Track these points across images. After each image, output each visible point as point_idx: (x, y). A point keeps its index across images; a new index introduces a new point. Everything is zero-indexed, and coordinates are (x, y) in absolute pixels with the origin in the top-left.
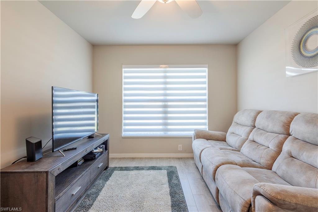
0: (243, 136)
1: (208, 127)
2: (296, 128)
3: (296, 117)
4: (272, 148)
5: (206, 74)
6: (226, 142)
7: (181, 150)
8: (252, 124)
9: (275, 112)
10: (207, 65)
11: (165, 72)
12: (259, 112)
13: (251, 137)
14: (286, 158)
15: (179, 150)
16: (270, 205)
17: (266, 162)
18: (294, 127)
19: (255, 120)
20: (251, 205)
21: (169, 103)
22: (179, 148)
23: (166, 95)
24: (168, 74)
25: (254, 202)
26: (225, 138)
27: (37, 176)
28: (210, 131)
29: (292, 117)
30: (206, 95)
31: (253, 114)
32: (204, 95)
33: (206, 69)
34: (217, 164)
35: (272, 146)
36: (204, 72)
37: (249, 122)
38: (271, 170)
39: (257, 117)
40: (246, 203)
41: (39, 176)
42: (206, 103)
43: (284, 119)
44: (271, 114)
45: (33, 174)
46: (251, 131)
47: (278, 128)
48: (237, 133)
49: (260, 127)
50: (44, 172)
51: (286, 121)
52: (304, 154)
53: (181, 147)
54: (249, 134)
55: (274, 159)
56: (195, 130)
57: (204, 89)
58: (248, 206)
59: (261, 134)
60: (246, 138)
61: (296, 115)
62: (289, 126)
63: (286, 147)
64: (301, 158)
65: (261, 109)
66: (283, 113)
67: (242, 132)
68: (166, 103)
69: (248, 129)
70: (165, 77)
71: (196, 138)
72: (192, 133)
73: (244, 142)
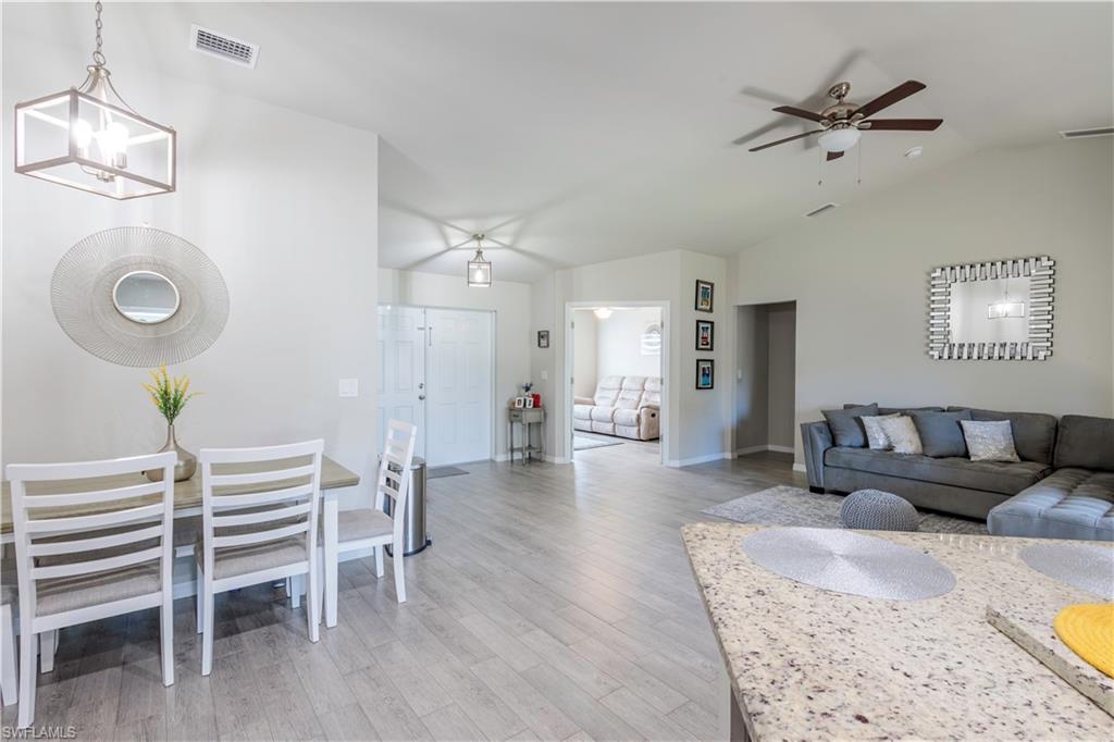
0: (614, 398)
6: (596, 405)
8: (619, 387)
9: (635, 378)
12: (624, 378)
16: (647, 410)
19: (621, 385)
29: (646, 379)
31: (618, 380)
35: (636, 398)
37: (617, 386)
39: (622, 382)
43: (642, 381)
44: (633, 379)
46: (620, 392)
47: (639, 387)
48: (605, 395)
49: (626, 389)
54: (618, 394)
59: (627, 392)
63: (643, 397)
66: (639, 377)
67: (613, 395)
69: (616, 392)
73: (615, 401)
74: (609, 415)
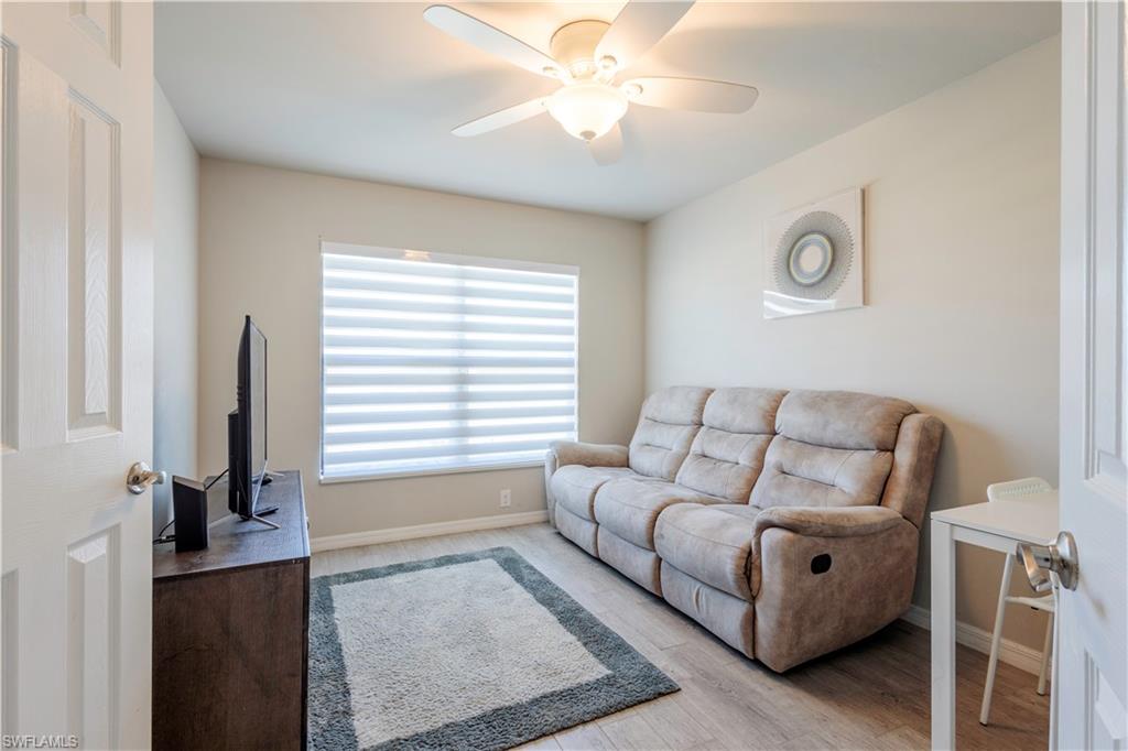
0: (676, 448)
1: (579, 436)
2: (786, 419)
3: (784, 400)
4: (747, 463)
5: (574, 291)
6: (628, 466)
7: (508, 504)
8: (695, 418)
9: (744, 390)
10: (577, 269)
11: (464, 276)
12: (709, 392)
13: (696, 447)
14: (775, 476)
15: (503, 505)
16: (789, 535)
17: (738, 492)
18: (783, 419)
19: (701, 410)
20: (750, 553)
21: (472, 371)
22: (503, 500)
23: (463, 345)
24: (469, 284)
25: (758, 544)
26: (628, 459)
27: (276, 575)
28: (582, 444)
29: (778, 398)
30: (572, 349)
31: (695, 397)
32: (568, 348)
33: (575, 279)
34: (655, 507)
35: (745, 459)
36: (568, 284)
37: (688, 415)
38: (747, 503)
39: (705, 403)
40: (743, 550)
41: (280, 575)
42: (574, 371)
43: (763, 403)
44: (736, 396)
45: (261, 571)
46: (694, 436)
47: (754, 422)
48: (658, 442)
49: (716, 423)
50: (296, 560)
51: (768, 408)
52: (804, 463)
53: (509, 497)
54: (690, 442)
55: (751, 485)
56: (552, 444)
57: (568, 331)
58: (746, 556)
59: (719, 437)
60: (684, 451)
61: (784, 396)
62: (774, 417)
63: (772, 457)
64: (799, 472)
65: (712, 387)
66: (760, 392)
67: (673, 439)
68: (464, 371)
69: (686, 431)
70: (463, 292)
71: (560, 466)
72: (542, 455)
73: (679, 461)
74: (641, 521)
